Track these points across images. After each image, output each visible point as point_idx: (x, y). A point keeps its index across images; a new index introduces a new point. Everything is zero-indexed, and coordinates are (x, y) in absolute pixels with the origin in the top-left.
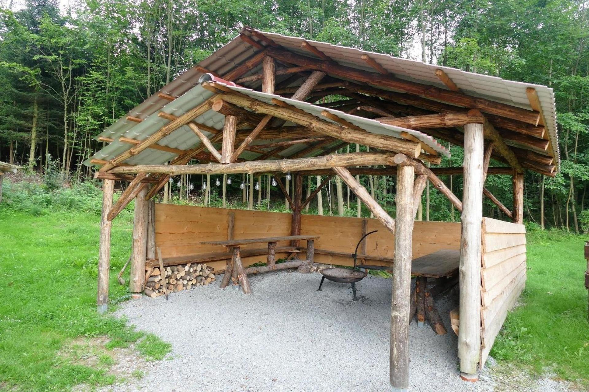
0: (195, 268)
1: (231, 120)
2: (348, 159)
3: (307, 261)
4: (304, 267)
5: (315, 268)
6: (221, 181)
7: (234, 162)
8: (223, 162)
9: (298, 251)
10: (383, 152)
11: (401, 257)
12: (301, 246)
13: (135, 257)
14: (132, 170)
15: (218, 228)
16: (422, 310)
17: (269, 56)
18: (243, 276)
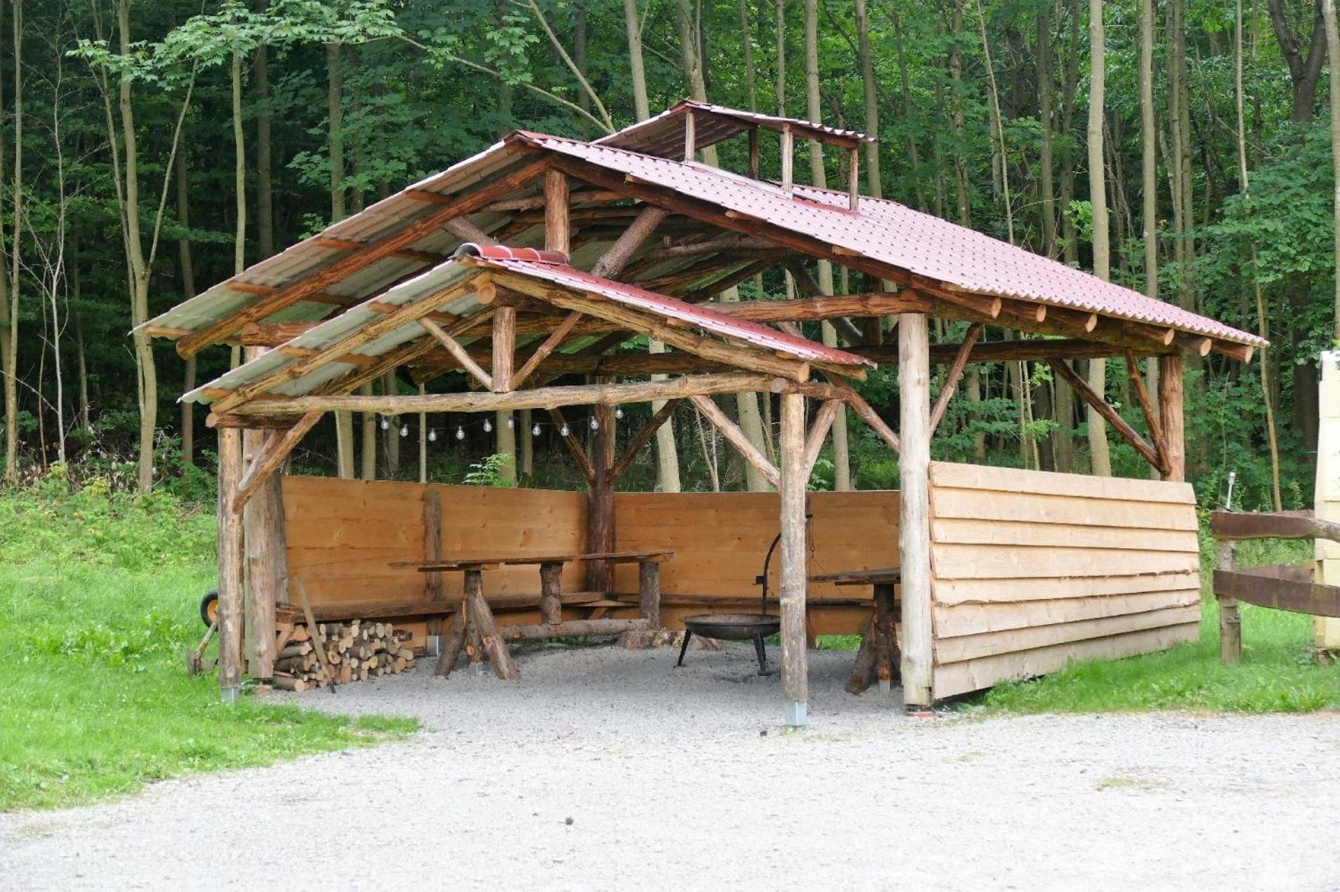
0: (372, 631)
1: (507, 315)
2: (712, 384)
3: (643, 620)
4: (637, 635)
5: (666, 636)
6: (494, 422)
7: (516, 390)
8: (499, 390)
9: (612, 604)
10: (761, 374)
11: (789, 521)
12: (617, 590)
13: (257, 599)
14: (290, 407)
15: (403, 537)
16: (885, 657)
17: (555, 168)
18: (494, 638)
